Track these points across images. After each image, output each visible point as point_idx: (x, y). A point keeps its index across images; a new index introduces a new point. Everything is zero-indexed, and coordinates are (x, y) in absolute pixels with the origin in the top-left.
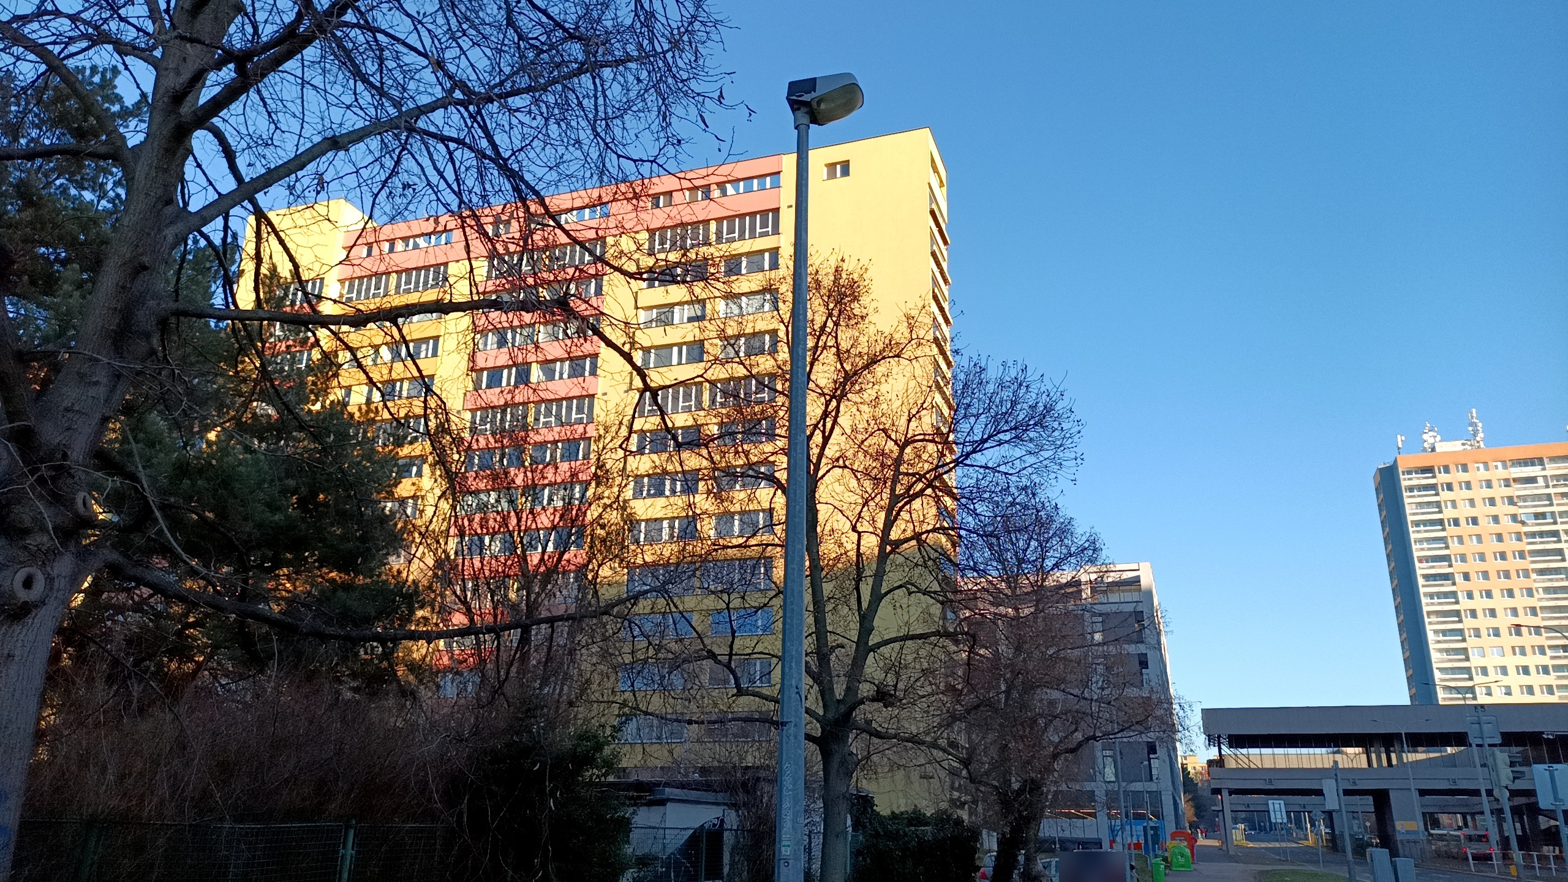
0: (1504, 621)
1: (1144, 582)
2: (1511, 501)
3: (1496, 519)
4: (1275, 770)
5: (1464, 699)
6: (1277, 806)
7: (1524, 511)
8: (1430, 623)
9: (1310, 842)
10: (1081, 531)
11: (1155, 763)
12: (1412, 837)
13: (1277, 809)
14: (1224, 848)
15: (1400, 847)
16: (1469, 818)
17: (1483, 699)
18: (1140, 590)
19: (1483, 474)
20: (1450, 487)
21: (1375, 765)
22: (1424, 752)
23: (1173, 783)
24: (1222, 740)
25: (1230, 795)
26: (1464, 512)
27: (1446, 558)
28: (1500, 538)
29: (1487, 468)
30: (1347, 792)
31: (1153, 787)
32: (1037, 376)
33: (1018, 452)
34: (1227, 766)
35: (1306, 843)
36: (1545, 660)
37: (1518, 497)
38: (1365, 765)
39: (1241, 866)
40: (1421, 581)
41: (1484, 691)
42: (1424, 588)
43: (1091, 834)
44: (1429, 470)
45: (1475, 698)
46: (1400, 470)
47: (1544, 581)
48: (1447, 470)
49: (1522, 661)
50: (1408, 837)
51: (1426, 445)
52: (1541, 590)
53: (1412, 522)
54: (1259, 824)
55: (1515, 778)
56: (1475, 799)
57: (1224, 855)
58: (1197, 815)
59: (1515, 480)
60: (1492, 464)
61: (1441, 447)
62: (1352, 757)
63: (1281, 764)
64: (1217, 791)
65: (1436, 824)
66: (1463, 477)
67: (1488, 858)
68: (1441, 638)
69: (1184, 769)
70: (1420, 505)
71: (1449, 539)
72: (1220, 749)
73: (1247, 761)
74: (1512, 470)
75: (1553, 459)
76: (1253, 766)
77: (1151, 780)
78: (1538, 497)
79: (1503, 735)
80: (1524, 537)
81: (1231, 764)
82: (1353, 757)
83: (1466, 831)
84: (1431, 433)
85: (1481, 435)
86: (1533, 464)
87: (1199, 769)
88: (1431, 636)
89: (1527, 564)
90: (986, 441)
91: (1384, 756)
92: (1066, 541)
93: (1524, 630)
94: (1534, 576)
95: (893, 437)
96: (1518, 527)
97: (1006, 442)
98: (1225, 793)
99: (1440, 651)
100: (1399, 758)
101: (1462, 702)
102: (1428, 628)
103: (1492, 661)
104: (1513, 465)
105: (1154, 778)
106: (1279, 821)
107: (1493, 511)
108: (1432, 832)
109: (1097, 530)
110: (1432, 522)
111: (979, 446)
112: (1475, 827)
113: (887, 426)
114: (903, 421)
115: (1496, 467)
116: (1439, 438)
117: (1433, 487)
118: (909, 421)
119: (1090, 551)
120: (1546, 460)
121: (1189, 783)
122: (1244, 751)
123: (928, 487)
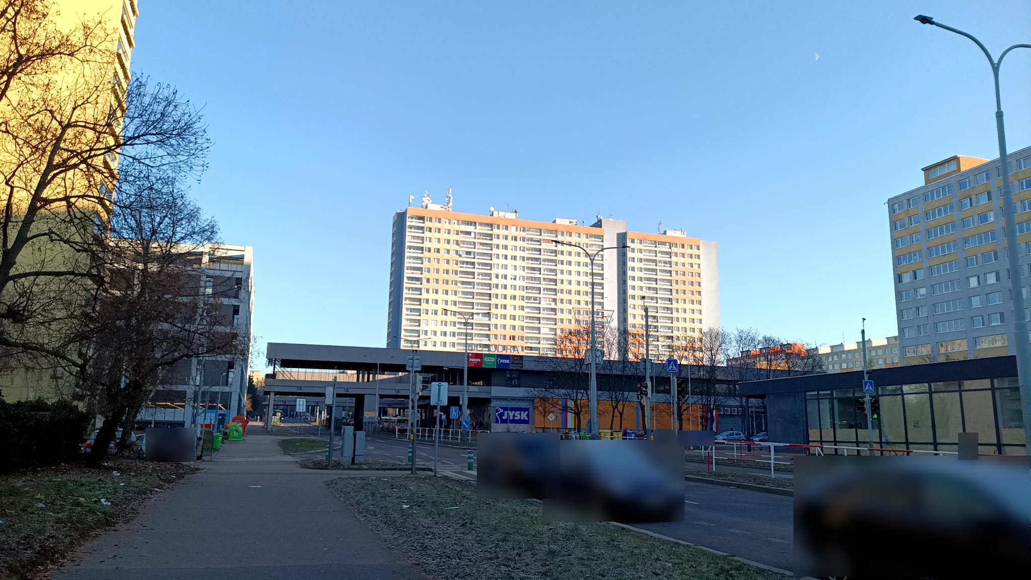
0: (440, 307)
1: (246, 260)
2: (457, 243)
3: (448, 251)
4: (305, 381)
5: (412, 347)
6: (301, 402)
7: (462, 249)
8: (405, 304)
9: (317, 423)
10: (205, 218)
11: (231, 375)
12: (373, 421)
13: (301, 404)
14: (266, 427)
15: (364, 425)
16: (402, 410)
17: (422, 348)
18: (242, 264)
19: (448, 226)
20: (430, 230)
21: (360, 381)
22: (387, 374)
23: (241, 388)
24: (277, 362)
25: (275, 395)
26: (434, 245)
27: (420, 269)
28: (448, 262)
29: (450, 223)
30: (339, 395)
31: (227, 389)
32: (184, 100)
33: (161, 152)
34: (277, 378)
35: (314, 424)
36: (455, 329)
37: (461, 241)
38: (355, 380)
39: (272, 437)
40: (405, 280)
41: (424, 343)
42: (406, 284)
43: (179, 418)
44: (422, 218)
45: (418, 347)
46: (408, 215)
47: (463, 288)
48: (431, 220)
49: (444, 328)
50: (370, 420)
51: (423, 204)
52: (460, 292)
53: (408, 246)
54: (289, 413)
55: (423, 389)
56: (406, 401)
57: (265, 431)
58: (252, 407)
59: (461, 232)
60: (453, 221)
61: (431, 207)
62: (349, 375)
63: (309, 378)
64: (267, 393)
65: (385, 413)
66: (438, 225)
67: (406, 431)
68: (409, 313)
69: (251, 379)
70: (414, 237)
71: (424, 259)
72: (274, 367)
73: (289, 375)
74: (461, 226)
75: (481, 224)
76: (292, 379)
77: (227, 385)
78: (469, 243)
79: (423, 366)
80: (459, 263)
81: (279, 377)
82: (351, 375)
83: (399, 417)
84: (428, 198)
85: (451, 204)
86: (471, 225)
87: (260, 379)
88: (404, 311)
89: (458, 278)
90: (135, 138)
91: (366, 376)
92: (192, 223)
93: (449, 313)
94: (459, 285)
95: (58, 118)
96: (457, 258)
97: (152, 143)
98: (272, 394)
99: (407, 320)
100: (374, 377)
101: (411, 349)
102: (404, 307)
103: (430, 328)
104: (462, 224)
105: (229, 384)
106: (301, 411)
107: (448, 247)
108: (382, 418)
109: (216, 219)
110: (418, 248)
111: (130, 140)
112: (404, 416)
113: (54, 109)
114: (69, 109)
115: (454, 223)
116: (431, 201)
117: (422, 228)
118: (74, 109)
119: (208, 233)
120: (477, 224)
121: (252, 388)
122: (289, 369)
123: (82, 162)
